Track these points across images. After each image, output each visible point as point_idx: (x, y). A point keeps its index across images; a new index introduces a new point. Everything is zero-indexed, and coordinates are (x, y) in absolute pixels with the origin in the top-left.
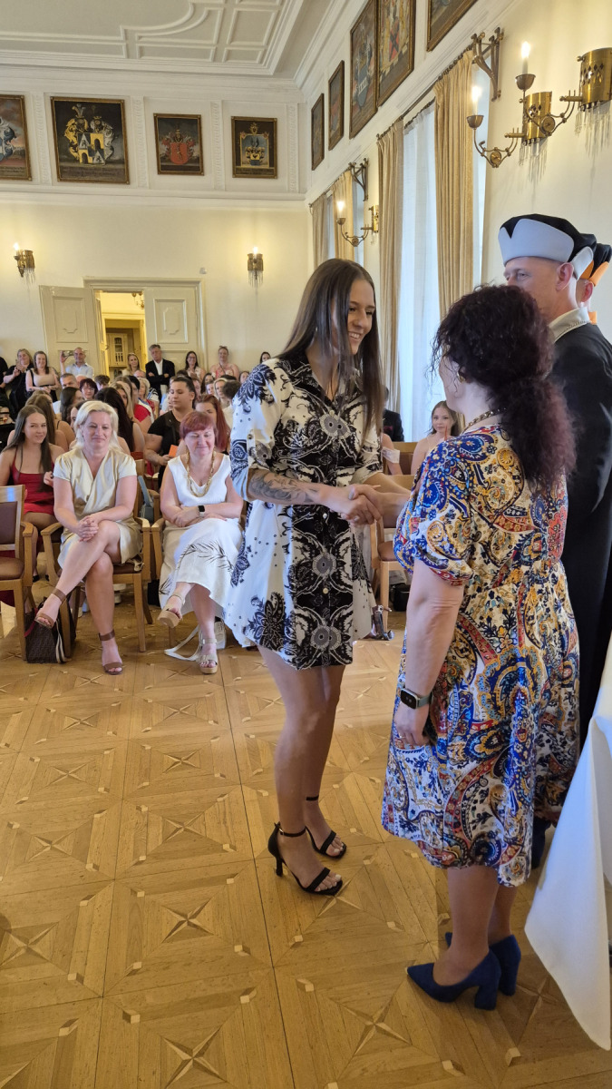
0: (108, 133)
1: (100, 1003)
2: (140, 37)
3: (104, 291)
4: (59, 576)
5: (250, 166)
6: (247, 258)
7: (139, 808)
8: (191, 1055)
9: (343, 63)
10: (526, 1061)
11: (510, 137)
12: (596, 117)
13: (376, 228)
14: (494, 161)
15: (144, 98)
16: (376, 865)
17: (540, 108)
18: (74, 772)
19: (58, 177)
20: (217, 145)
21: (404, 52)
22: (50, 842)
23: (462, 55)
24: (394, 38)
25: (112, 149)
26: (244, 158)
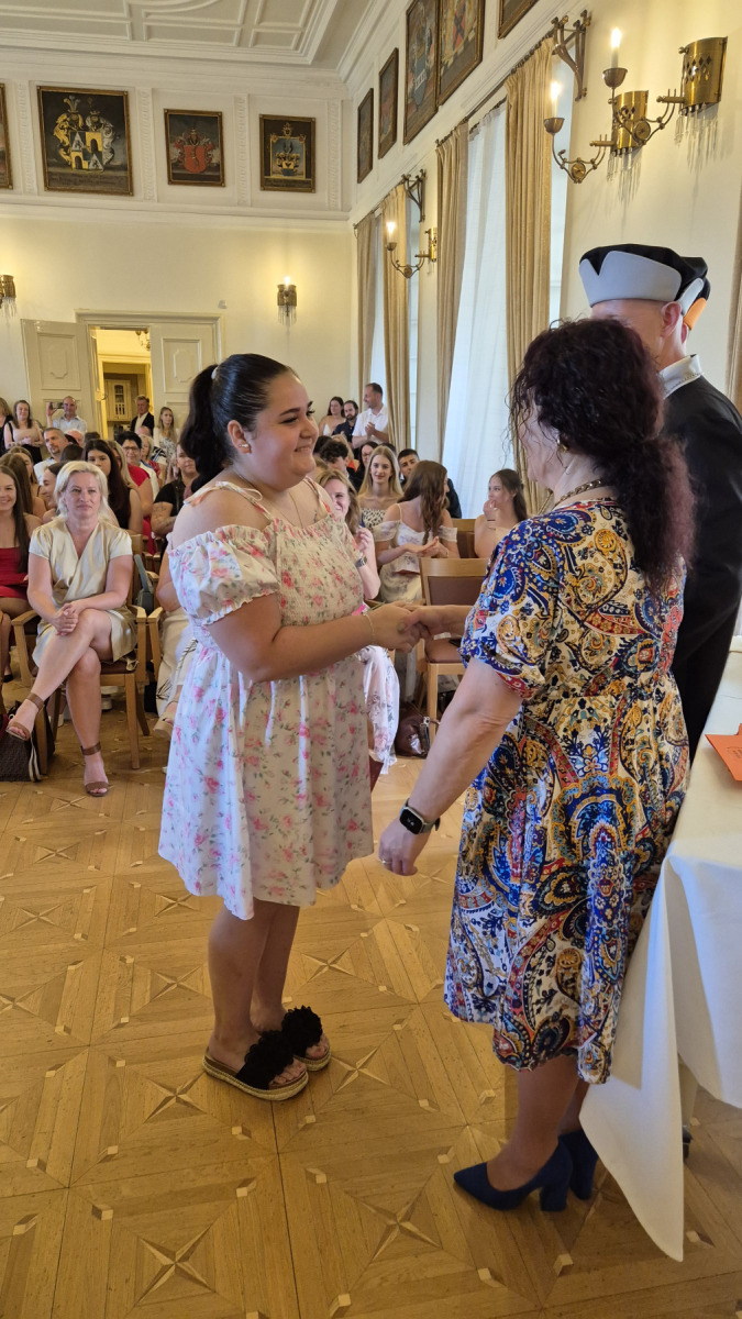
0: (107, 133)
1: (66, 1196)
2: (148, 14)
3: (102, 328)
4: (35, 676)
5: (282, 177)
6: (277, 290)
7: (123, 959)
8: (173, 1260)
9: (396, 51)
10: (580, 1270)
11: (596, 145)
12: (701, 123)
13: (434, 255)
14: (577, 175)
15: (153, 91)
16: (408, 1029)
17: (633, 110)
18: (46, 915)
19: (46, 186)
20: (241, 149)
21: (470, 38)
22: (12, 1000)
23: (540, 44)
24: (459, 21)
25: (112, 152)
26: (274, 166)
